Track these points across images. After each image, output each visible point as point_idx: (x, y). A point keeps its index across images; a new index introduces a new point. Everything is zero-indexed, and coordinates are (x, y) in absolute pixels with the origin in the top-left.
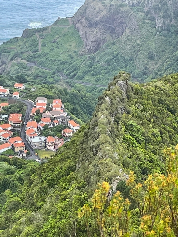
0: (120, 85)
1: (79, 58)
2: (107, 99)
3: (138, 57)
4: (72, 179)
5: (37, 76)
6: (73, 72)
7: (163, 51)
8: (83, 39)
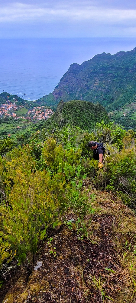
1: (54, 101)
3: (65, 100)
5: (46, 105)
7: (70, 98)
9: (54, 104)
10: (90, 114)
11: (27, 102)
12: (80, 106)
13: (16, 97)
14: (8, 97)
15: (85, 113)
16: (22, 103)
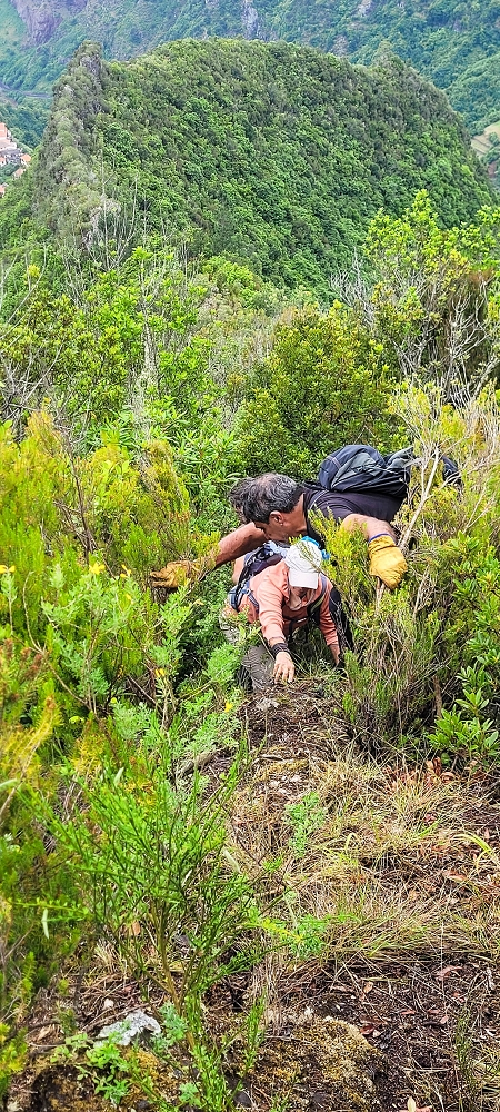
0: (86, 64)
1: (23, 53)
2: (67, 87)
3: (116, 41)
4: (28, 229)
6: (17, 78)
7: (153, 27)
8: (24, 21)
9: (28, 79)
10: (325, 154)
12: (238, 85)
15: (289, 147)
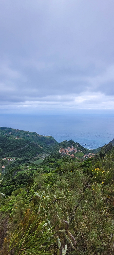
11: (85, 149)
13: (78, 144)
14: (73, 143)
16: (81, 149)
